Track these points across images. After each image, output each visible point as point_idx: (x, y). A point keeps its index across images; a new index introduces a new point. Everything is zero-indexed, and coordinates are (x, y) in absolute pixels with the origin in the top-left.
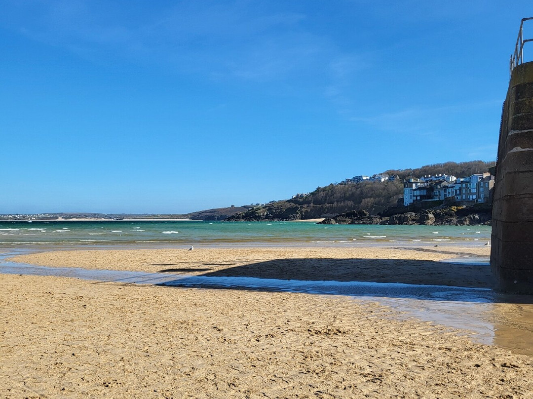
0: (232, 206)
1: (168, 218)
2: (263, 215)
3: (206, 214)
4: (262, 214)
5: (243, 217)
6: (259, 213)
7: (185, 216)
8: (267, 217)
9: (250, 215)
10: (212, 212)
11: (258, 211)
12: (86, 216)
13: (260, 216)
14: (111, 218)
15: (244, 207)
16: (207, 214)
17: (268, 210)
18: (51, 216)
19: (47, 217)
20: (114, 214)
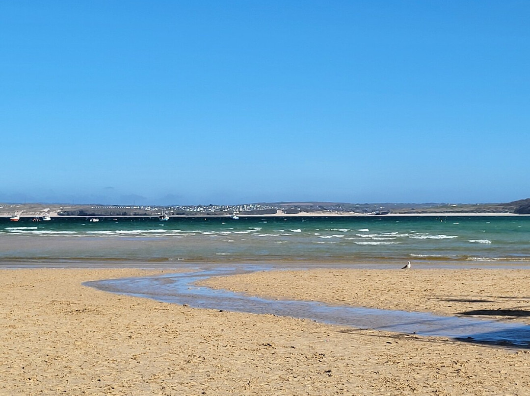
7: (505, 207)
12: (322, 208)
14: (366, 212)
18: (264, 208)
19: (259, 210)
20: (372, 204)
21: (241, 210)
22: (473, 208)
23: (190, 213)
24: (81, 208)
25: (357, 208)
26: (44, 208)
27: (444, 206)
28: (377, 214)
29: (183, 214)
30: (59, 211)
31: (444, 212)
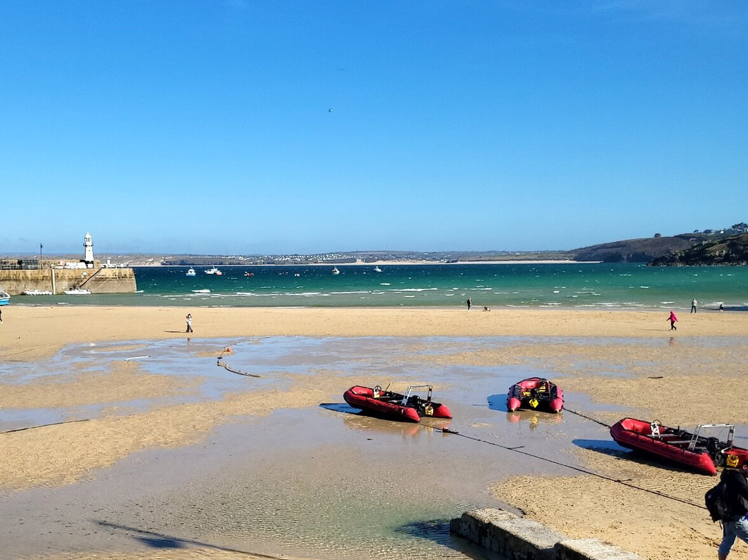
0: (657, 235)
1: (536, 260)
2: (720, 256)
3: (604, 250)
4: (717, 253)
5: (682, 259)
6: (712, 251)
7: (565, 254)
8: (727, 258)
9: (694, 256)
10: (615, 247)
11: (710, 249)
13: (714, 257)
14: (435, 260)
15: (681, 237)
16: (607, 250)
17: (728, 246)
18: (345, 257)
19: (340, 260)
20: (439, 253)
21: (324, 259)
22: (536, 257)
23: (280, 262)
24: (182, 258)
25: (427, 256)
26: (149, 258)
27: (508, 254)
28: (448, 262)
29: (273, 263)
30: (162, 261)
31: (509, 260)
